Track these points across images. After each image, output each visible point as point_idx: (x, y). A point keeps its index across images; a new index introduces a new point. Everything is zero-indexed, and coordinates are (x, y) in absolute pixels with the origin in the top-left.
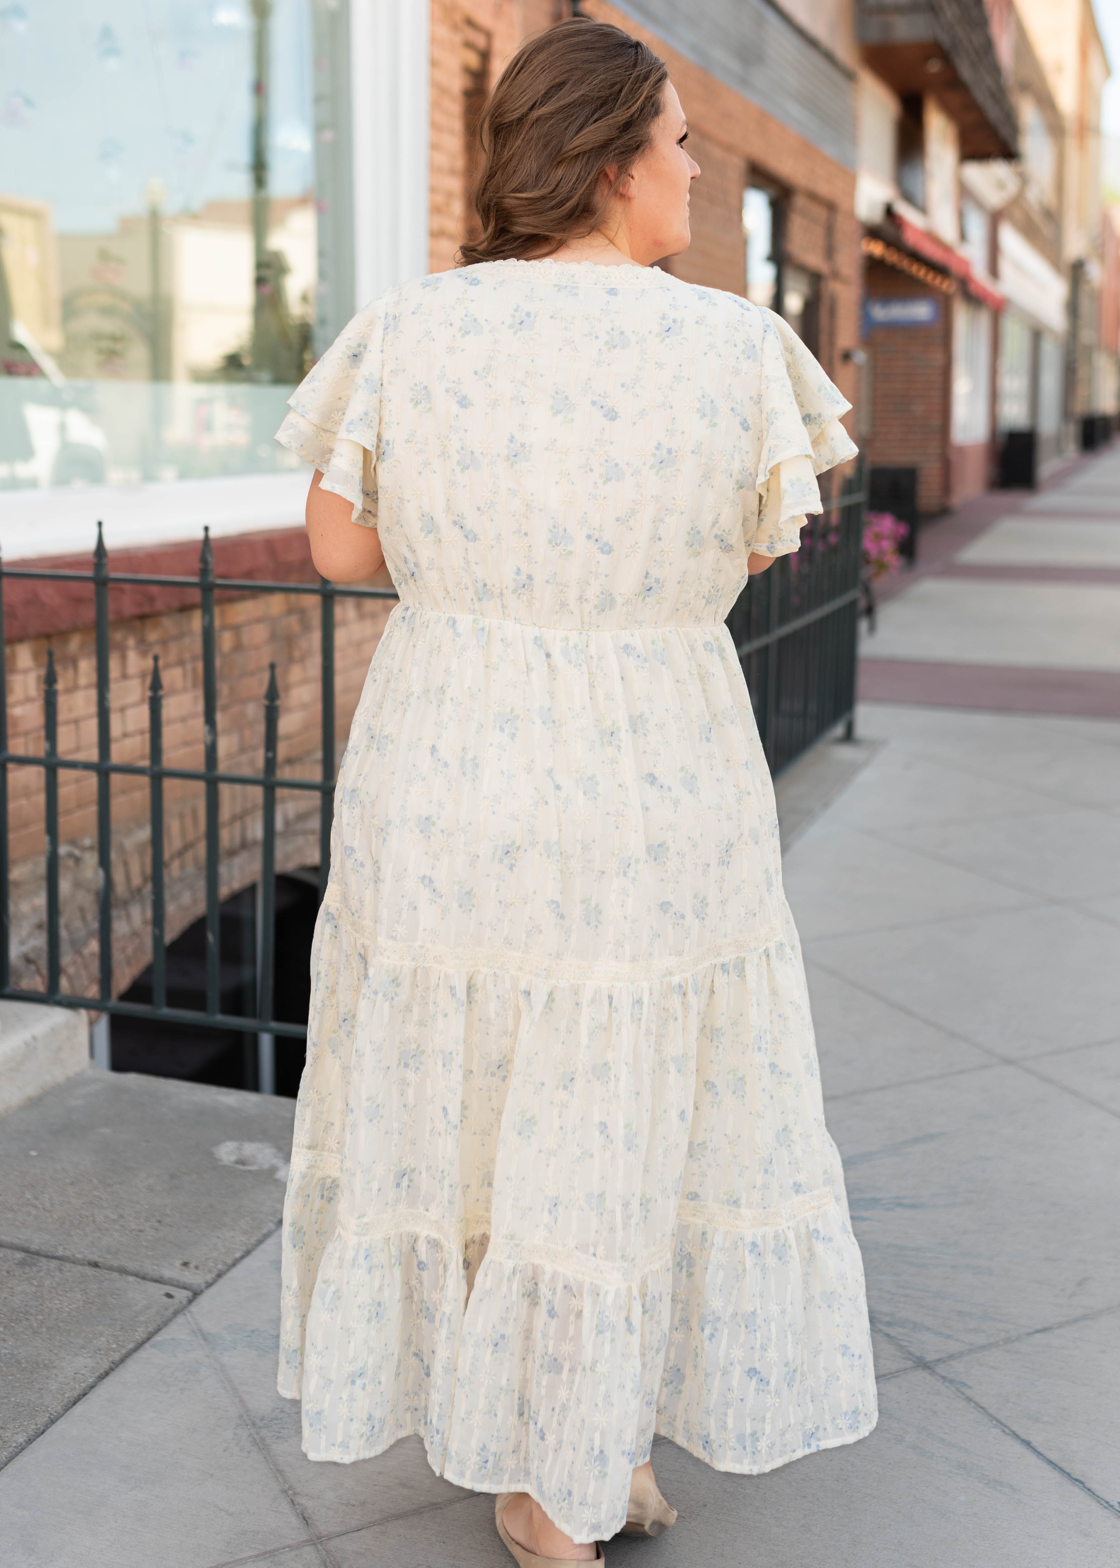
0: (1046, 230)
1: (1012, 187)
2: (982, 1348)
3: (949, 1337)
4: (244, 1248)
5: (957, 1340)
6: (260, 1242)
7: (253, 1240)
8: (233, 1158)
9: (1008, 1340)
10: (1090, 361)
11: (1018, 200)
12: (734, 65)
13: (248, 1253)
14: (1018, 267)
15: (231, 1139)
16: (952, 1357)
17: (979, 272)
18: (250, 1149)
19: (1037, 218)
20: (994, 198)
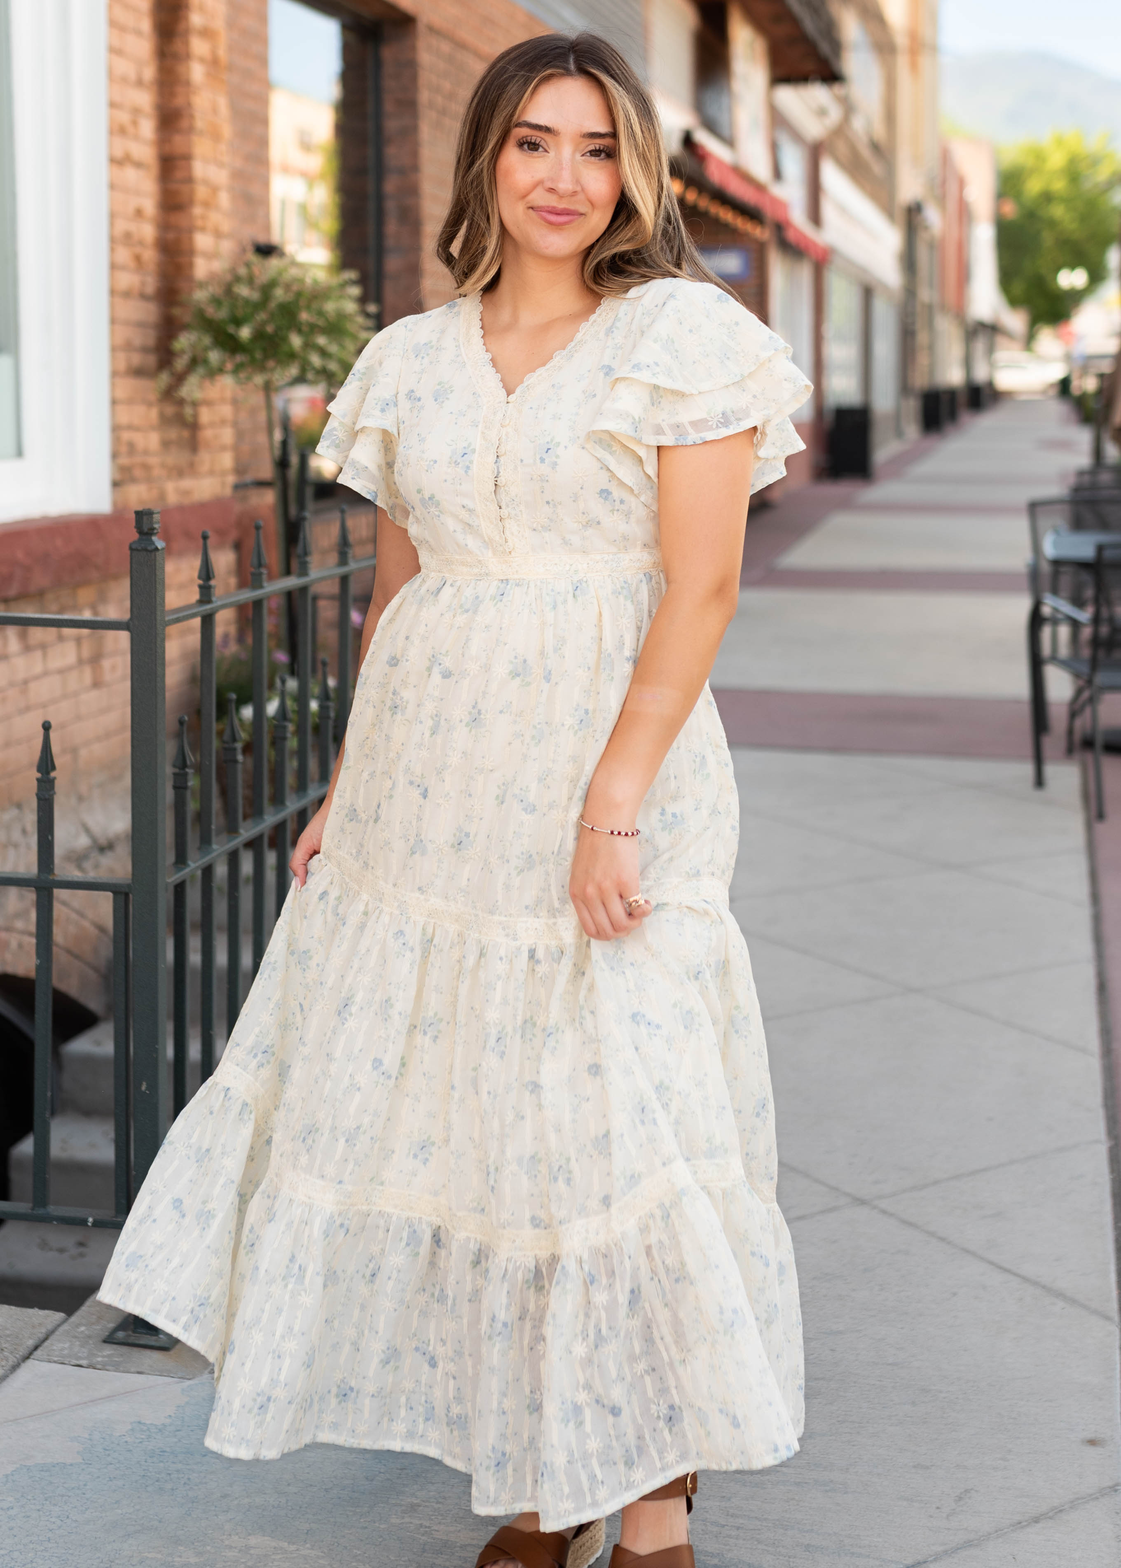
0: (877, 168)
1: (835, 114)
10: (930, 325)
11: (841, 131)
14: (843, 210)
17: (798, 216)
19: (866, 153)
20: (814, 128)
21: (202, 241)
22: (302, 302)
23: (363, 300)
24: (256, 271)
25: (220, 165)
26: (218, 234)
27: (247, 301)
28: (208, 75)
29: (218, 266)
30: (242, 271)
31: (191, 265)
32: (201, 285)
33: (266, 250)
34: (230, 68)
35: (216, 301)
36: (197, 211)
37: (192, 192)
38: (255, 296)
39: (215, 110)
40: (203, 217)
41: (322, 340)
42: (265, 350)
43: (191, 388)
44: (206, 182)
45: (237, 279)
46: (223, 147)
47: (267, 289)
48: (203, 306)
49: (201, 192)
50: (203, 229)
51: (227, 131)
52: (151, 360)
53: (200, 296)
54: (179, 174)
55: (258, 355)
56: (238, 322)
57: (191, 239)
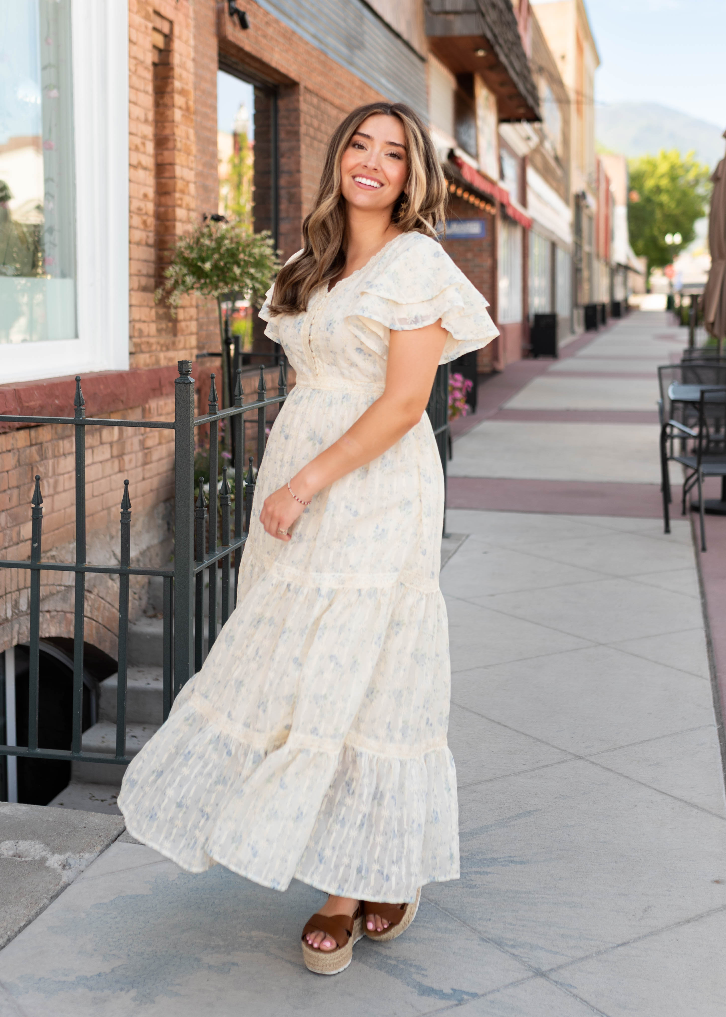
2: (582, 959)
3: (557, 953)
4: (26, 918)
5: (563, 955)
6: (38, 914)
7: (33, 912)
8: (11, 853)
9: (599, 953)
12: (343, 50)
13: (29, 922)
15: (8, 839)
16: (560, 967)
18: (24, 845)
20: (522, 149)
21: (180, 213)
22: (241, 249)
23: (275, 247)
24: (213, 230)
25: (191, 169)
26: (189, 209)
27: (208, 248)
28: (183, 116)
29: (190, 228)
30: (205, 230)
31: (174, 226)
32: (181, 239)
33: (218, 219)
34: (195, 113)
35: (190, 247)
36: (177, 195)
37: (175, 184)
38: (213, 245)
39: (188, 138)
40: (181, 199)
41: (252, 271)
42: (218, 276)
43: (177, 298)
44: (182, 178)
45: (203, 235)
46: (192, 158)
47: (220, 241)
48: (183, 249)
49: (180, 184)
50: (180, 206)
51: (194, 149)
52: (152, 281)
53: (181, 244)
54: (167, 174)
55: (215, 279)
56: (204, 261)
57: (174, 211)
